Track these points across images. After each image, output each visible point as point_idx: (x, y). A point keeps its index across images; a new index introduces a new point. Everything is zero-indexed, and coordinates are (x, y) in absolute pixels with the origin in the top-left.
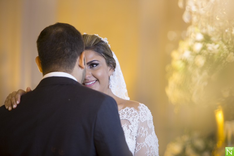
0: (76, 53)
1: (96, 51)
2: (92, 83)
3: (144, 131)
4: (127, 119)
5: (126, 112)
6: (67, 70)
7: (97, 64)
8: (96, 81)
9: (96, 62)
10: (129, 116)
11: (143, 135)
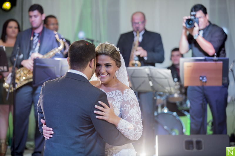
0: (88, 59)
1: (111, 57)
2: (105, 75)
3: (128, 107)
4: (113, 97)
5: (115, 93)
6: (81, 69)
7: (110, 66)
8: (108, 74)
9: (110, 64)
10: (116, 96)
11: (127, 109)
